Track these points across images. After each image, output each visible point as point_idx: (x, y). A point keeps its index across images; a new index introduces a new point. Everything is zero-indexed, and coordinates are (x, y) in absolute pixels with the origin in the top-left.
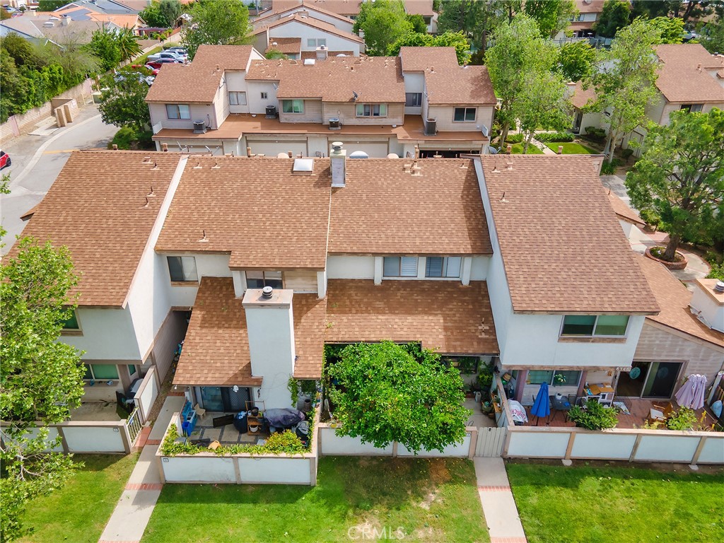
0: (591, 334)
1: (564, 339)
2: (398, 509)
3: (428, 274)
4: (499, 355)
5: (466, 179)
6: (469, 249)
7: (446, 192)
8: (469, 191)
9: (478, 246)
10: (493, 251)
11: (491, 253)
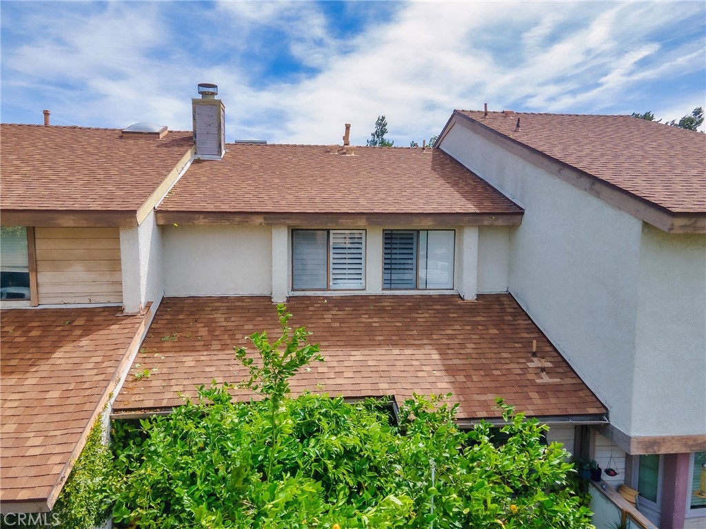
3: (388, 283)
4: (607, 414)
5: (434, 159)
6: (471, 208)
7: (404, 166)
8: (442, 165)
9: (488, 207)
10: (521, 209)
11: (520, 212)
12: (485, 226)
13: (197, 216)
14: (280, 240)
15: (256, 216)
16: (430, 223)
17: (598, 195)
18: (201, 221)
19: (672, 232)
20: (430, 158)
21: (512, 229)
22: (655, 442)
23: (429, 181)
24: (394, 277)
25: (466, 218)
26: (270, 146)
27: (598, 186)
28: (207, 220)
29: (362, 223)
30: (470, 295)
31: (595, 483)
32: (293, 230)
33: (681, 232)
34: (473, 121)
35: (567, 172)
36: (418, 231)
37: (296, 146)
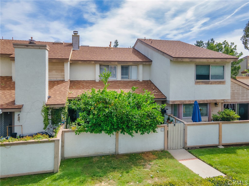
0: (209, 79)
1: (198, 82)
2: (128, 172)
3: (122, 78)
4: (166, 98)
5: (133, 51)
6: (141, 60)
7: (125, 52)
8: (135, 52)
9: (144, 60)
10: (152, 60)
11: (152, 61)
12: (144, 64)
13: (79, 61)
14: (98, 67)
15: (93, 61)
16: (132, 64)
17: (164, 55)
18: (80, 62)
19: (174, 61)
20: (132, 50)
21: (150, 65)
22: (174, 102)
23: (131, 55)
24: (124, 76)
25: (140, 62)
26: (90, 47)
27: (164, 54)
28: (81, 62)
29: (116, 63)
30: (141, 80)
31: (165, 113)
32: (100, 65)
33: (175, 61)
34: (142, 41)
35: (159, 52)
36: (129, 66)
37: (97, 47)
